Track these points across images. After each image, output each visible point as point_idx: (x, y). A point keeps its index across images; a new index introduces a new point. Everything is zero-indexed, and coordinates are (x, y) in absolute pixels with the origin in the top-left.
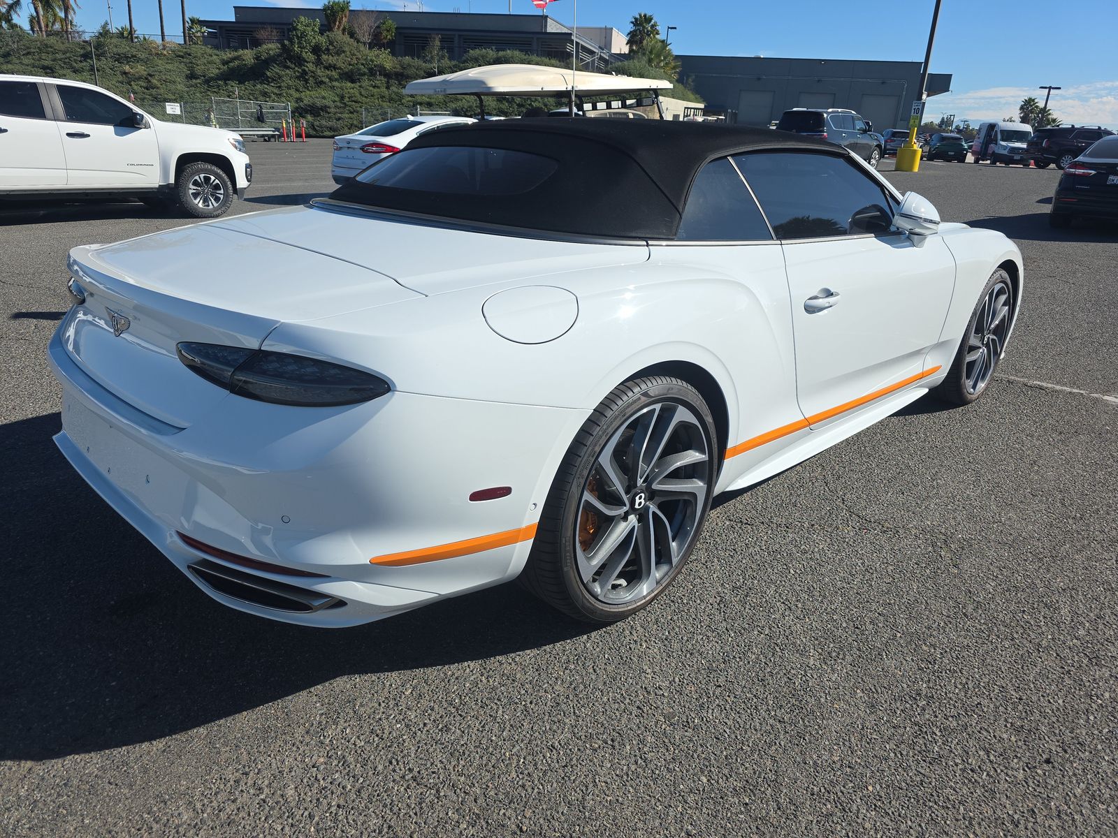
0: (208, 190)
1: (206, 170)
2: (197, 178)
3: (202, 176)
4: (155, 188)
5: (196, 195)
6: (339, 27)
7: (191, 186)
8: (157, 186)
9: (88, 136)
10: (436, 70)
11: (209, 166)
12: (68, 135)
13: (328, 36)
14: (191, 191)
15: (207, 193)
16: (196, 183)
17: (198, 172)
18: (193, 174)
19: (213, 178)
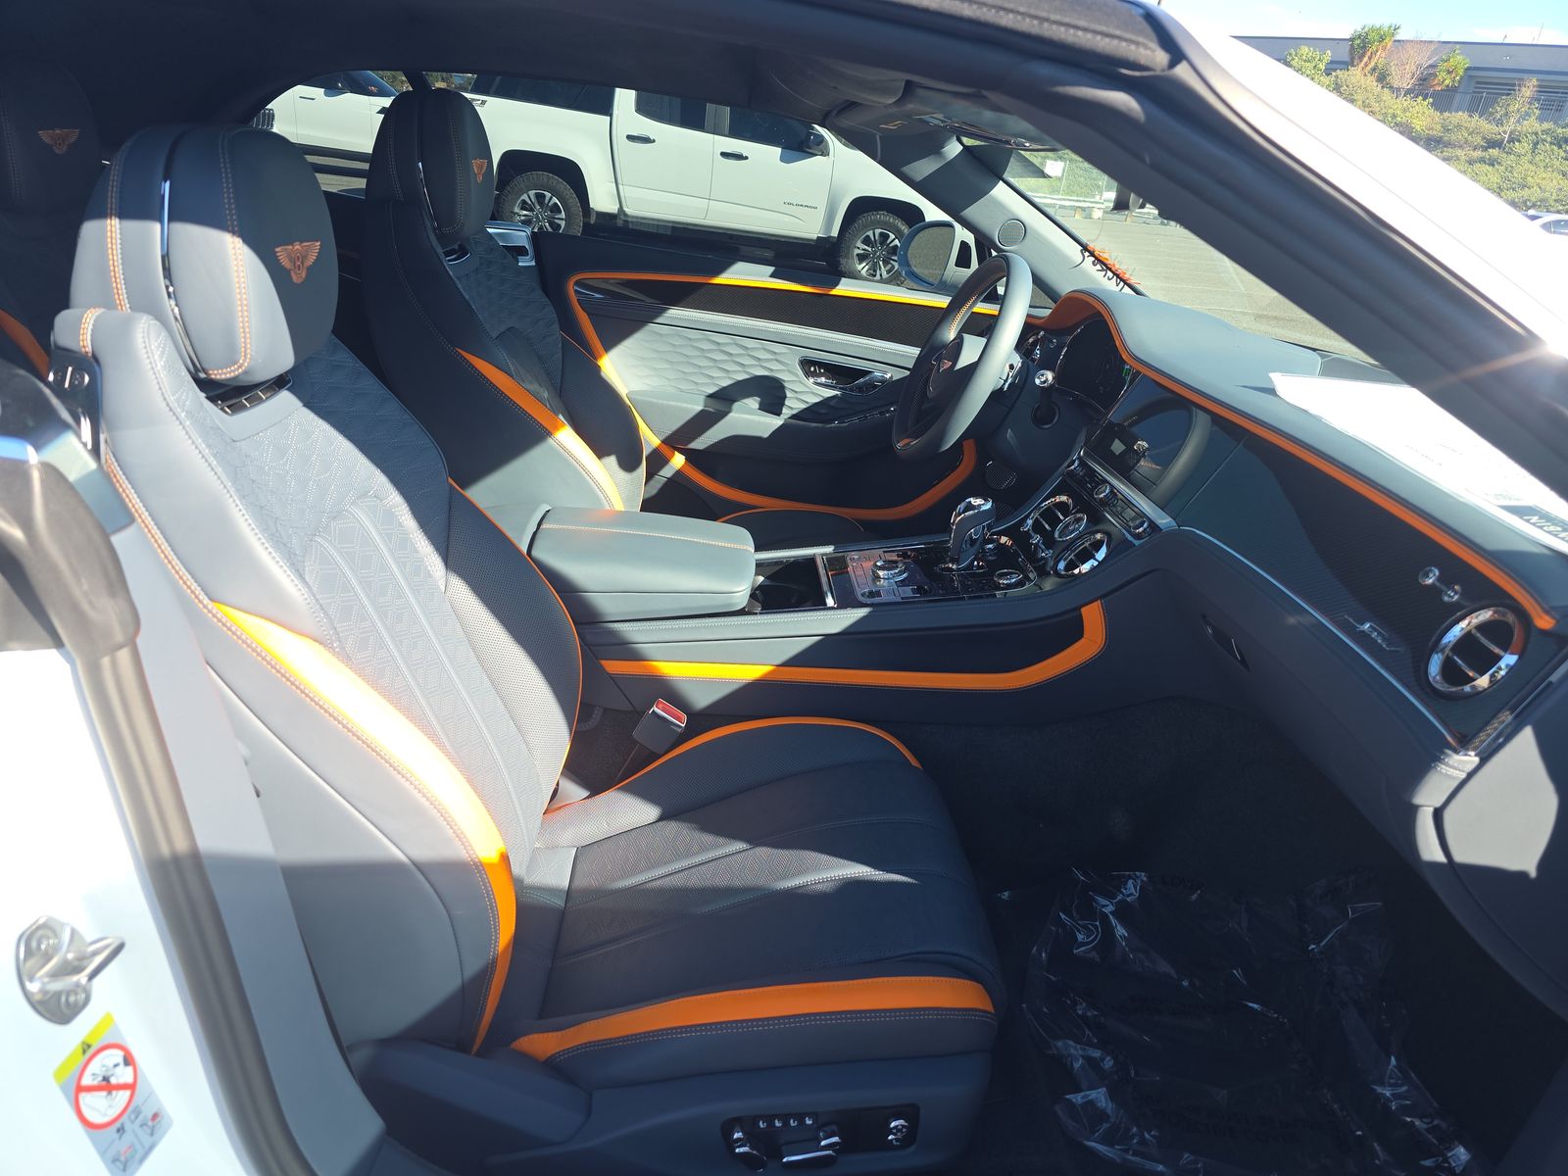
0: (881, 252)
1: (885, 223)
2: (870, 233)
3: (878, 231)
4: (812, 240)
5: (862, 258)
6: (1366, 65)
7: (859, 244)
8: (815, 237)
9: (746, 158)
10: (1507, 136)
11: (891, 219)
12: (724, 154)
13: (1337, 77)
14: (857, 251)
15: (879, 257)
16: (867, 241)
17: (874, 225)
18: (866, 227)
19: (892, 236)
